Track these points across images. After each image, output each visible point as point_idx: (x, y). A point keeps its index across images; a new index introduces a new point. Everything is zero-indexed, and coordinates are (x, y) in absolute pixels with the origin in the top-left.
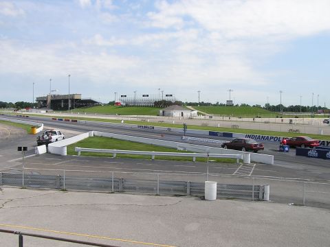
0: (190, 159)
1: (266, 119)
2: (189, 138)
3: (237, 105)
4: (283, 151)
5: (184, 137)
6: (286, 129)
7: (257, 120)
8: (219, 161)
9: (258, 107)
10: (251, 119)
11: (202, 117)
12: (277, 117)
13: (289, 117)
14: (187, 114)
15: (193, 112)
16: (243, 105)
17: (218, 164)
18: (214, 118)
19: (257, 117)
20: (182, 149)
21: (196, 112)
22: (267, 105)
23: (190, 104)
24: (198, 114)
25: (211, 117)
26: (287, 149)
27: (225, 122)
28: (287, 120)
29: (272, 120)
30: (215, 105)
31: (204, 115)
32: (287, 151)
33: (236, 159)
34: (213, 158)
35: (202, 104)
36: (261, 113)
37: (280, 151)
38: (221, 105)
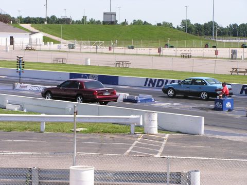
0: (33, 127)
1: (185, 51)
2: (29, 87)
3: (124, 23)
4: (221, 109)
5: (18, 85)
6: (224, 68)
7: (166, 51)
8: (93, 129)
9: (167, 26)
10: (155, 51)
11: (54, 46)
12: (206, 46)
13: (228, 45)
14: (22, 40)
15: (34, 37)
16: (137, 23)
17: (92, 136)
18: (77, 48)
19: (166, 46)
20: (16, 108)
21: (40, 36)
22: (186, 23)
23: (28, 21)
24: (46, 40)
25: (71, 46)
26: (228, 105)
27: (100, 56)
28: (225, 52)
29: (196, 51)
30: (78, 22)
31: (59, 42)
32: (230, 110)
33: (128, 125)
34: (81, 125)
35: (52, 21)
36: (173, 38)
37: (215, 109)
38: (92, 22)
